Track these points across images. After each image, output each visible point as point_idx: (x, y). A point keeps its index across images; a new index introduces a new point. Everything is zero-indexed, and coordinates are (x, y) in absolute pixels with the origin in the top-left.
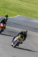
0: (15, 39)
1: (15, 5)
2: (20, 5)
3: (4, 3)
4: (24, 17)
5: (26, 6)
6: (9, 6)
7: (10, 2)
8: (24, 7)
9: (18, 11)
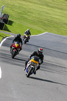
0: (28, 65)
1: (39, 14)
2: (48, 15)
3: (19, 11)
4: (55, 36)
5: (59, 16)
6: (29, 15)
7: (30, 9)
8: (56, 18)
9: (45, 25)
